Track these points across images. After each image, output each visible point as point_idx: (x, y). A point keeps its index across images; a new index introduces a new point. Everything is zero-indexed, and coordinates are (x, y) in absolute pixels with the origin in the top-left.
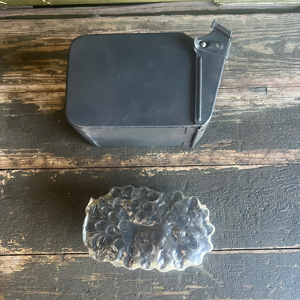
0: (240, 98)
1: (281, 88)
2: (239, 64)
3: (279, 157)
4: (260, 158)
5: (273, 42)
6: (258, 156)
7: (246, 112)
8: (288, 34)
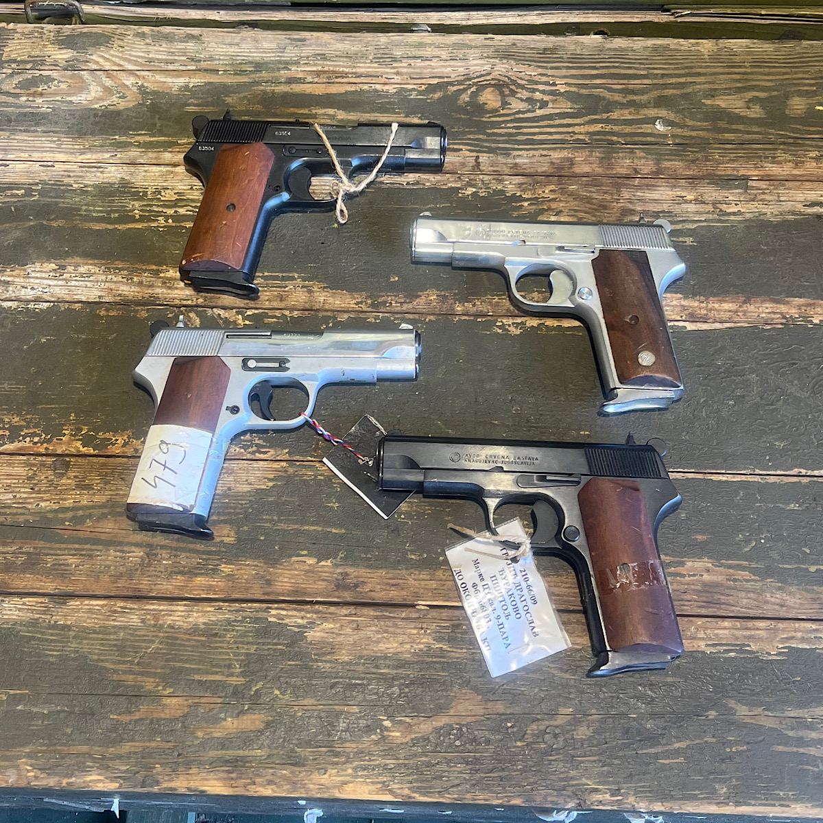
0: (692, 197)
1: (776, 183)
2: (694, 134)
3: (767, 311)
4: (730, 311)
5: (762, 95)
6: (726, 306)
7: (705, 224)
8: (795, 82)
